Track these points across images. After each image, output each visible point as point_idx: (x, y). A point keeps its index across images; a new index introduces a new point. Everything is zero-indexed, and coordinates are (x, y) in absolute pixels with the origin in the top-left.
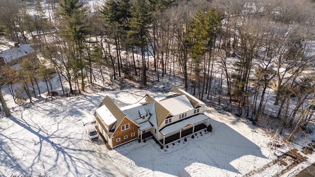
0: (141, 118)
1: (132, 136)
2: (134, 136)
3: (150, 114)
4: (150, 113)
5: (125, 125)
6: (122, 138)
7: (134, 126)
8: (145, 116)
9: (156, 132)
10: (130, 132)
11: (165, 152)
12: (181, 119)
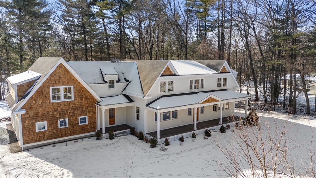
0: (106, 82)
1: (80, 124)
2: (87, 125)
3: (127, 81)
4: (125, 79)
5: (62, 88)
6: (52, 122)
7: (86, 98)
8: (115, 82)
9: (138, 118)
10: (74, 110)
11: (162, 152)
12: (194, 90)
